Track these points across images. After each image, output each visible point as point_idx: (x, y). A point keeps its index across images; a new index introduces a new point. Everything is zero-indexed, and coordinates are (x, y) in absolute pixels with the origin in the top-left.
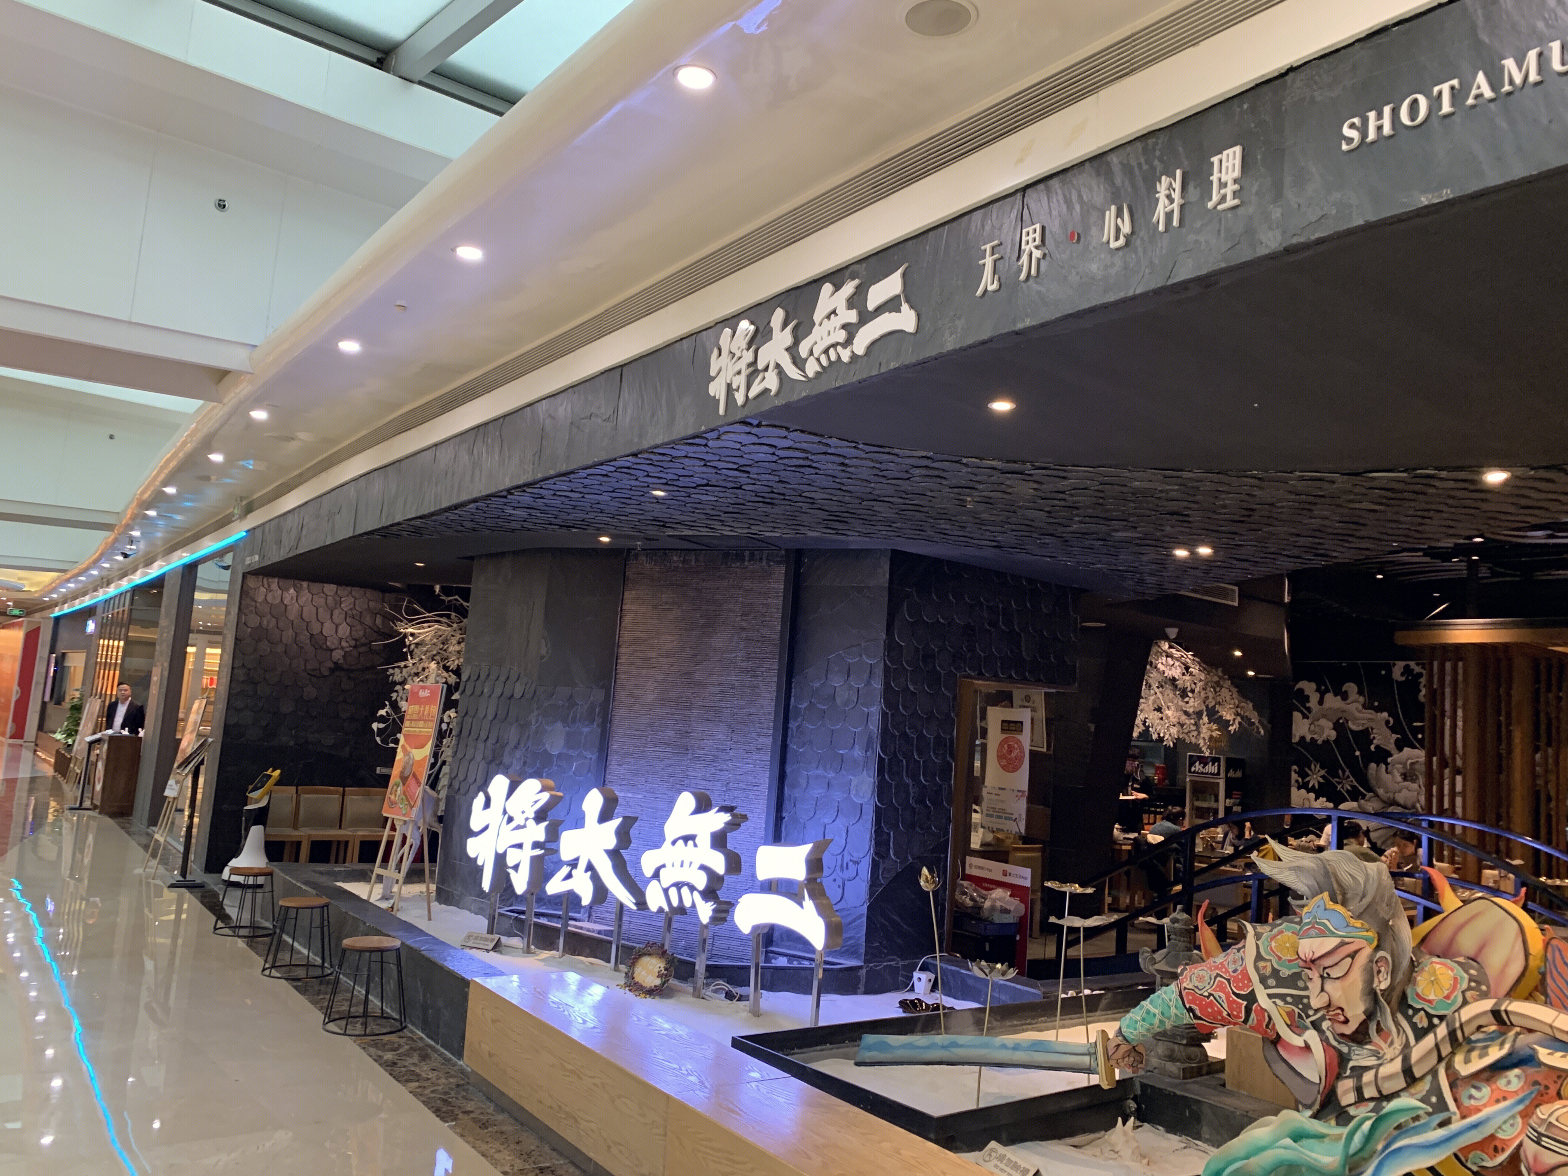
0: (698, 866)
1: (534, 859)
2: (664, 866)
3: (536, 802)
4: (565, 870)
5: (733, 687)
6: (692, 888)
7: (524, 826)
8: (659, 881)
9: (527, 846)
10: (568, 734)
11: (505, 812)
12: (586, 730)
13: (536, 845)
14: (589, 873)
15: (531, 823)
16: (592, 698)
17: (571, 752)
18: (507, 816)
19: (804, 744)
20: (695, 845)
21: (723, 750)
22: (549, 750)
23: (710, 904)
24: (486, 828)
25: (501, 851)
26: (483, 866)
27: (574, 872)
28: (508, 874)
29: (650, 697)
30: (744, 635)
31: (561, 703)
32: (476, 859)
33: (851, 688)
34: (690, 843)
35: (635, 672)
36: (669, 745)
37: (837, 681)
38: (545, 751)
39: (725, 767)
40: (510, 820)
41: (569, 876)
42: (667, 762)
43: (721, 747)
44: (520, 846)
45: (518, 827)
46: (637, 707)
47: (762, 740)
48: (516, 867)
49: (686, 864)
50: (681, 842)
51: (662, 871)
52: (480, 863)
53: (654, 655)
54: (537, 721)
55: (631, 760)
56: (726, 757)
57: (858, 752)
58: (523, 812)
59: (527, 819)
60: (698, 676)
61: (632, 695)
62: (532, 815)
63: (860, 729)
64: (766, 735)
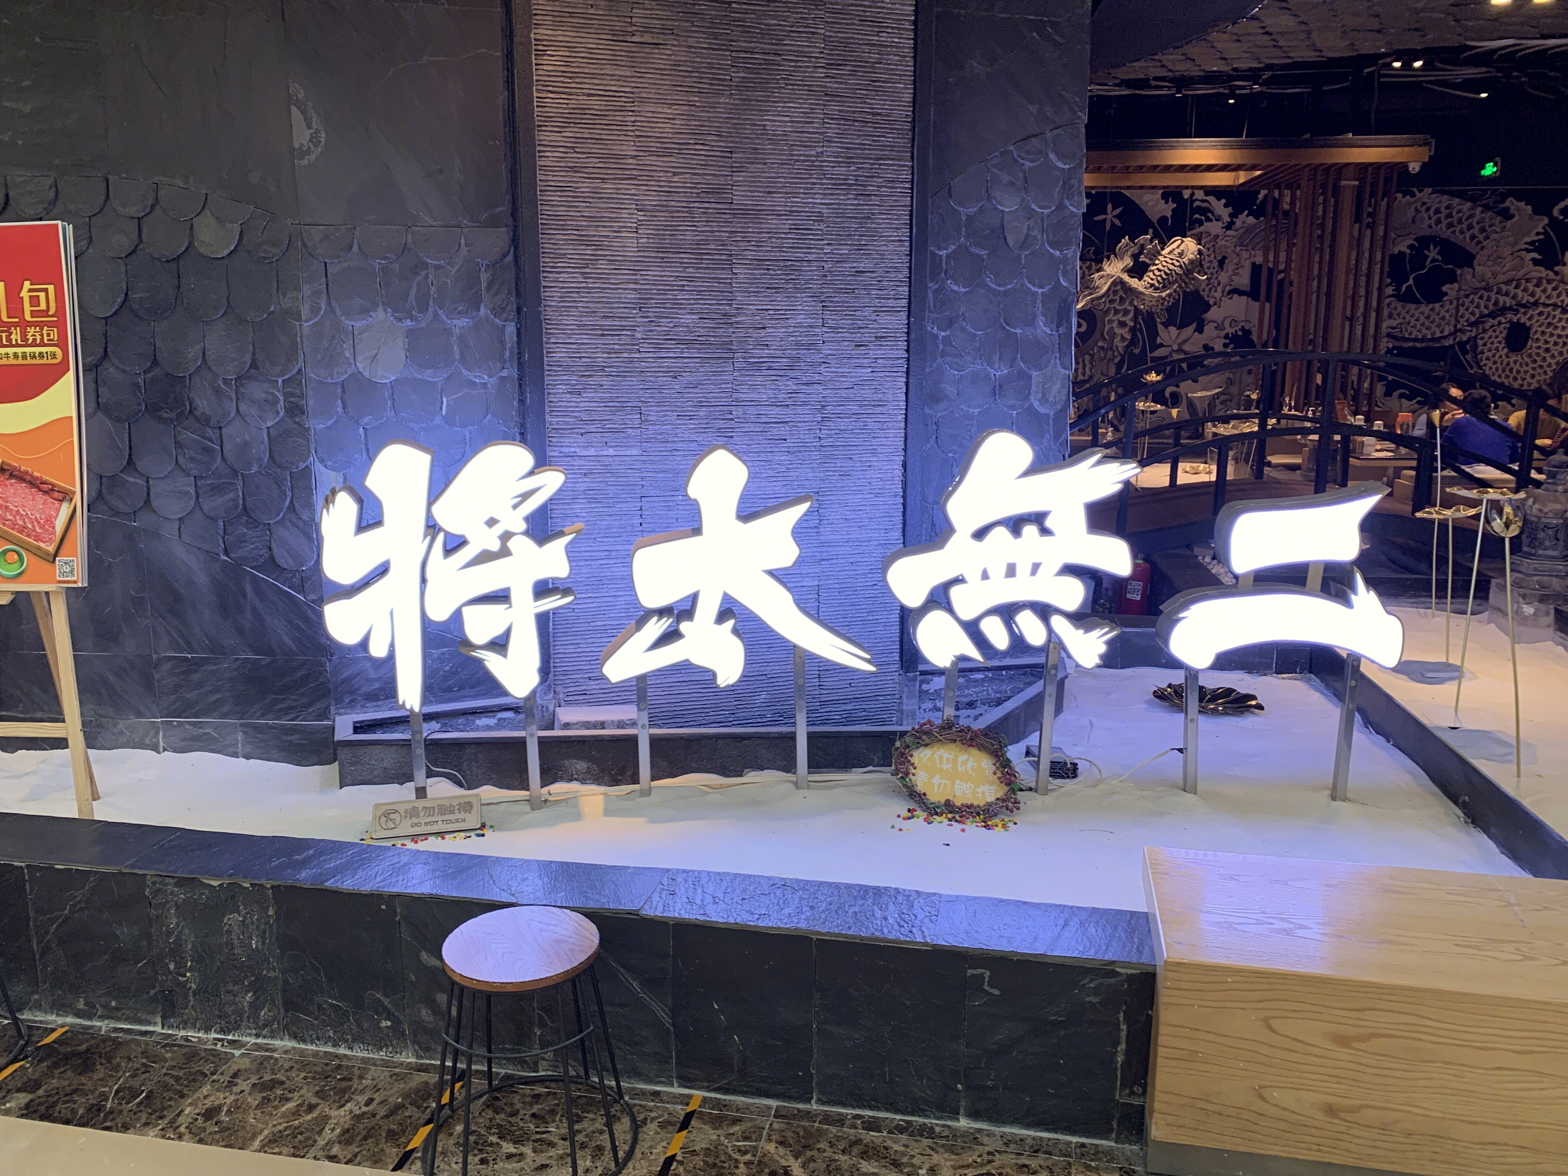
0: (1058, 566)
2: (958, 580)
3: (525, 496)
4: (655, 628)
6: (1044, 611)
7: (505, 552)
8: (950, 610)
11: (432, 528)
12: (460, 323)
14: (730, 623)
16: (464, 251)
20: (1045, 531)
22: (367, 375)
23: (1097, 633)
24: (382, 570)
25: (439, 613)
26: (391, 656)
27: (684, 627)
28: (480, 662)
32: (364, 644)
33: (1030, 214)
34: (1030, 531)
49: (1023, 570)
50: (1001, 532)
51: (955, 593)
52: (378, 650)
56: (817, 358)
57: (1043, 329)
58: (492, 522)
59: (506, 536)
61: (584, 241)
62: (523, 526)
63: (1047, 288)
64: (893, 311)
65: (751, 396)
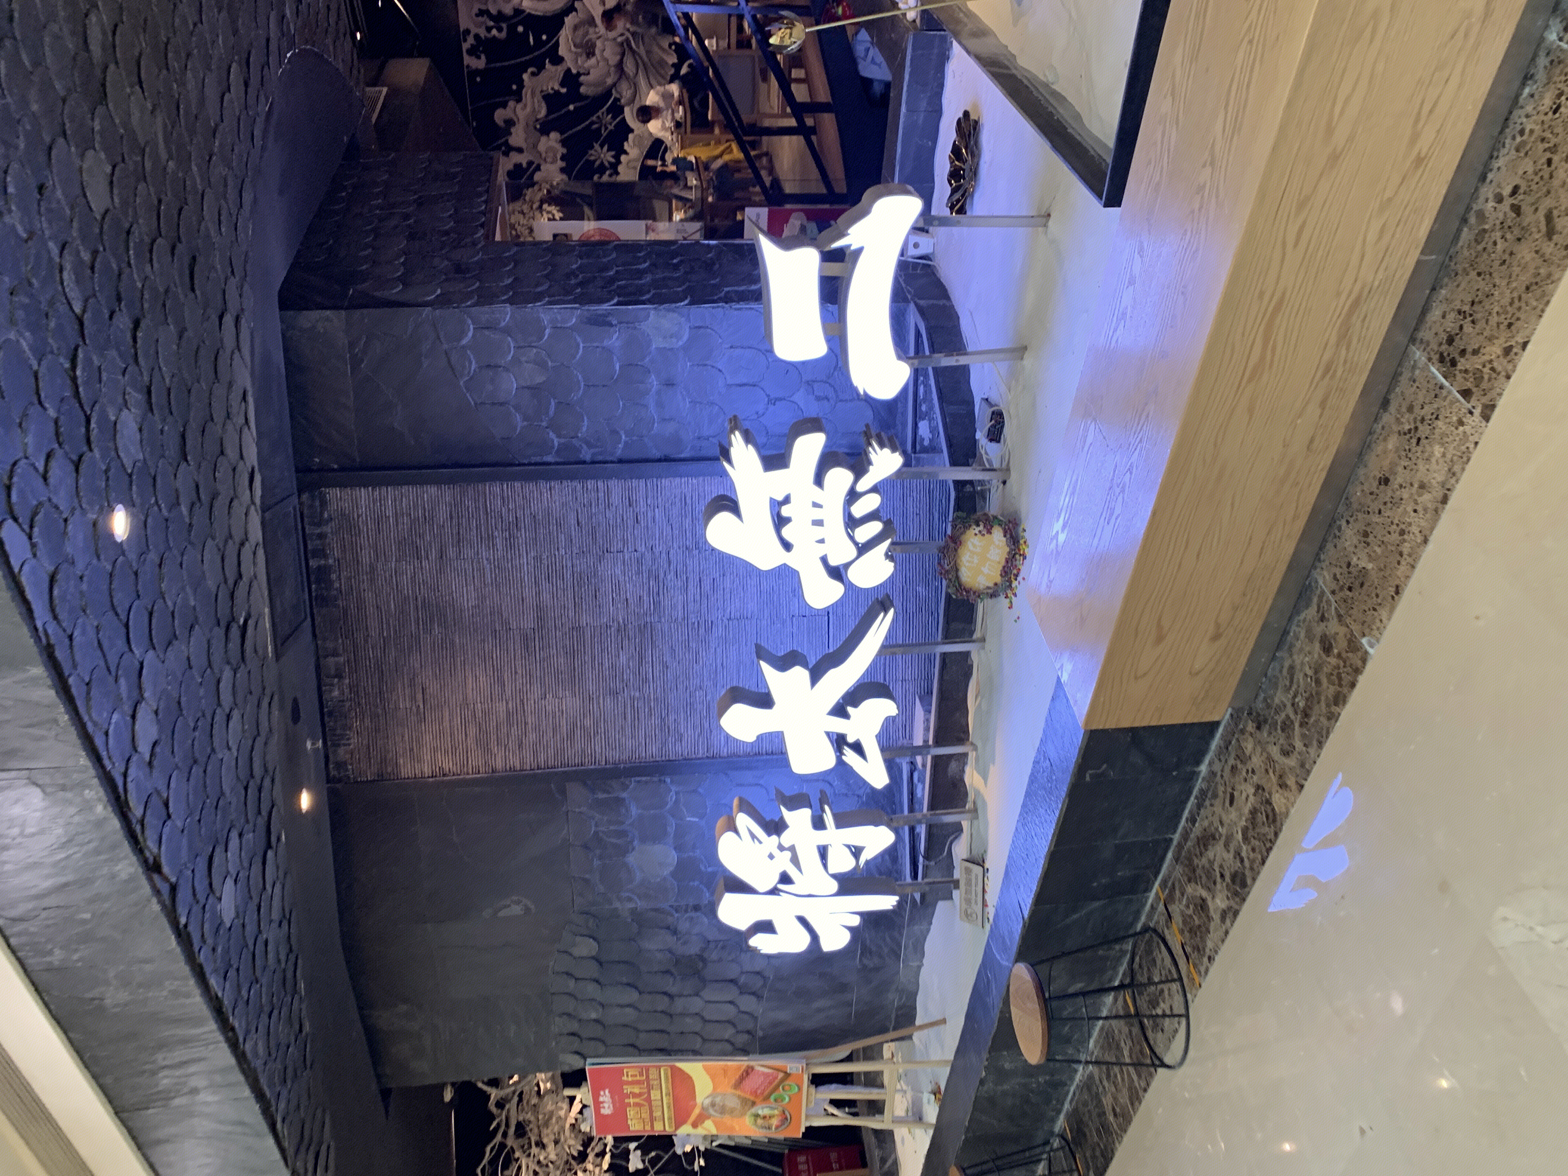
0: (816, 489)
1: (842, 822)
2: (824, 560)
3: (753, 836)
4: (850, 757)
5: (538, 559)
6: (853, 496)
7: (792, 849)
8: (847, 565)
9: (822, 838)
10: (643, 840)
11: (774, 891)
12: (634, 811)
13: (818, 824)
14: (850, 709)
15: (787, 838)
16: (584, 809)
17: (671, 830)
18: (780, 886)
19: (615, 432)
20: (787, 500)
21: (639, 562)
22: (672, 869)
23: (873, 456)
24: (802, 920)
25: (834, 886)
26: (861, 914)
27: (851, 739)
28: (867, 862)
29: (571, 703)
30: (451, 552)
31: (596, 863)
32: (850, 929)
33: (516, 360)
34: (785, 511)
35: (532, 737)
36: (641, 658)
37: (509, 384)
38: (673, 874)
39: (664, 555)
40: (785, 879)
41: (858, 748)
42: (667, 658)
43: (635, 568)
44: (823, 852)
45: (795, 861)
46: (588, 722)
47: (615, 499)
48: (856, 852)
49: (817, 514)
50: (786, 532)
51: (833, 562)
52: (856, 921)
53: (501, 707)
54: (630, 899)
55: (672, 718)
56: (648, 556)
57: (614, 340)
58: (771, 857)
59: (781, 848)
60: (528, 623)
61: (571, 735)
62: (774, 838)
63: (579, 339)
64: (608, 493)
65: (680, 607)
